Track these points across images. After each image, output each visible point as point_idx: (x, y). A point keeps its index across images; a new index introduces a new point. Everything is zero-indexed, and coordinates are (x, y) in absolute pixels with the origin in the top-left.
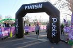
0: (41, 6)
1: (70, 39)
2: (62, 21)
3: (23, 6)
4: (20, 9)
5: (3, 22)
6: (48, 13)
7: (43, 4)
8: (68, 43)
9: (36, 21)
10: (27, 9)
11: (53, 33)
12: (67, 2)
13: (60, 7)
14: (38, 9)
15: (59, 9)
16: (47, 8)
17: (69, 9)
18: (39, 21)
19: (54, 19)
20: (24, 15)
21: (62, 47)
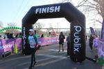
0: (58, 9)
1: (99, 56)
2: (88, 31)
3: (33, 9)
4: (29, 12)
5: (5, 31)
6: (69, 19)
7: (62, 5)
8: (97, 61)
9: (51, 31)
10: (38, 12)
11: (76, 48)
12: (96, 3)
13: (86, 10)
14: (54, 12)
15: (83, 13)
16: (67, 11)
17: (99, 13)
18: (55, 30)
19: (77, 27)
20: (34, 21)
21: (88, 68)
